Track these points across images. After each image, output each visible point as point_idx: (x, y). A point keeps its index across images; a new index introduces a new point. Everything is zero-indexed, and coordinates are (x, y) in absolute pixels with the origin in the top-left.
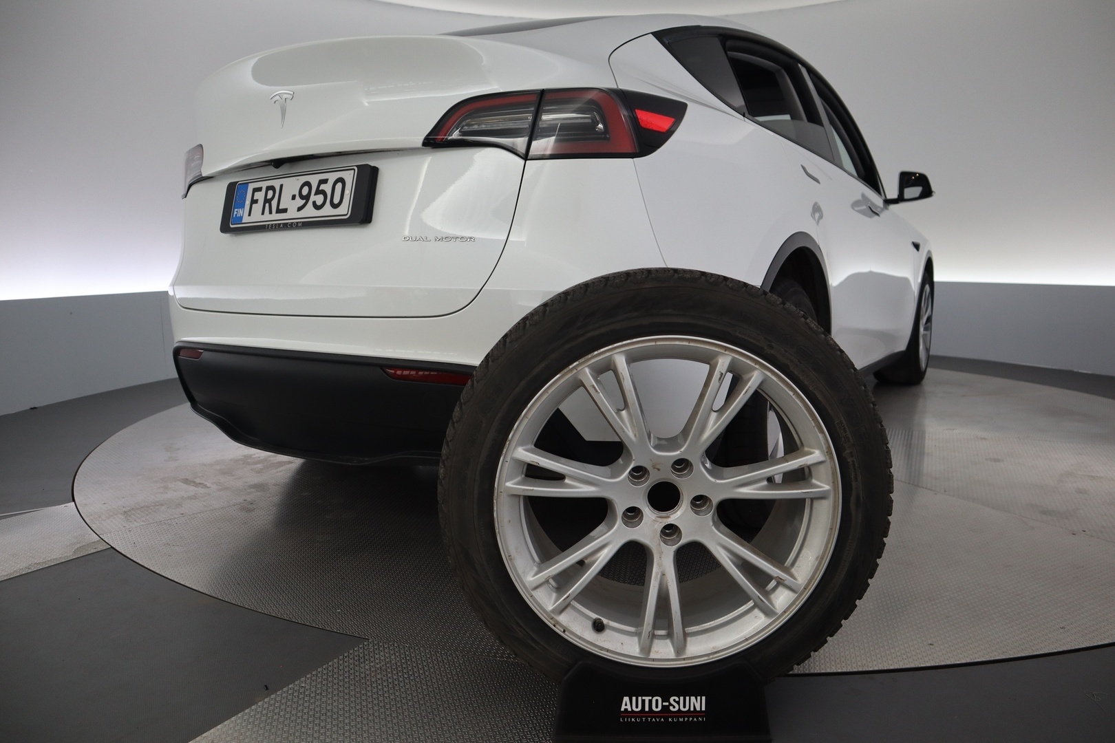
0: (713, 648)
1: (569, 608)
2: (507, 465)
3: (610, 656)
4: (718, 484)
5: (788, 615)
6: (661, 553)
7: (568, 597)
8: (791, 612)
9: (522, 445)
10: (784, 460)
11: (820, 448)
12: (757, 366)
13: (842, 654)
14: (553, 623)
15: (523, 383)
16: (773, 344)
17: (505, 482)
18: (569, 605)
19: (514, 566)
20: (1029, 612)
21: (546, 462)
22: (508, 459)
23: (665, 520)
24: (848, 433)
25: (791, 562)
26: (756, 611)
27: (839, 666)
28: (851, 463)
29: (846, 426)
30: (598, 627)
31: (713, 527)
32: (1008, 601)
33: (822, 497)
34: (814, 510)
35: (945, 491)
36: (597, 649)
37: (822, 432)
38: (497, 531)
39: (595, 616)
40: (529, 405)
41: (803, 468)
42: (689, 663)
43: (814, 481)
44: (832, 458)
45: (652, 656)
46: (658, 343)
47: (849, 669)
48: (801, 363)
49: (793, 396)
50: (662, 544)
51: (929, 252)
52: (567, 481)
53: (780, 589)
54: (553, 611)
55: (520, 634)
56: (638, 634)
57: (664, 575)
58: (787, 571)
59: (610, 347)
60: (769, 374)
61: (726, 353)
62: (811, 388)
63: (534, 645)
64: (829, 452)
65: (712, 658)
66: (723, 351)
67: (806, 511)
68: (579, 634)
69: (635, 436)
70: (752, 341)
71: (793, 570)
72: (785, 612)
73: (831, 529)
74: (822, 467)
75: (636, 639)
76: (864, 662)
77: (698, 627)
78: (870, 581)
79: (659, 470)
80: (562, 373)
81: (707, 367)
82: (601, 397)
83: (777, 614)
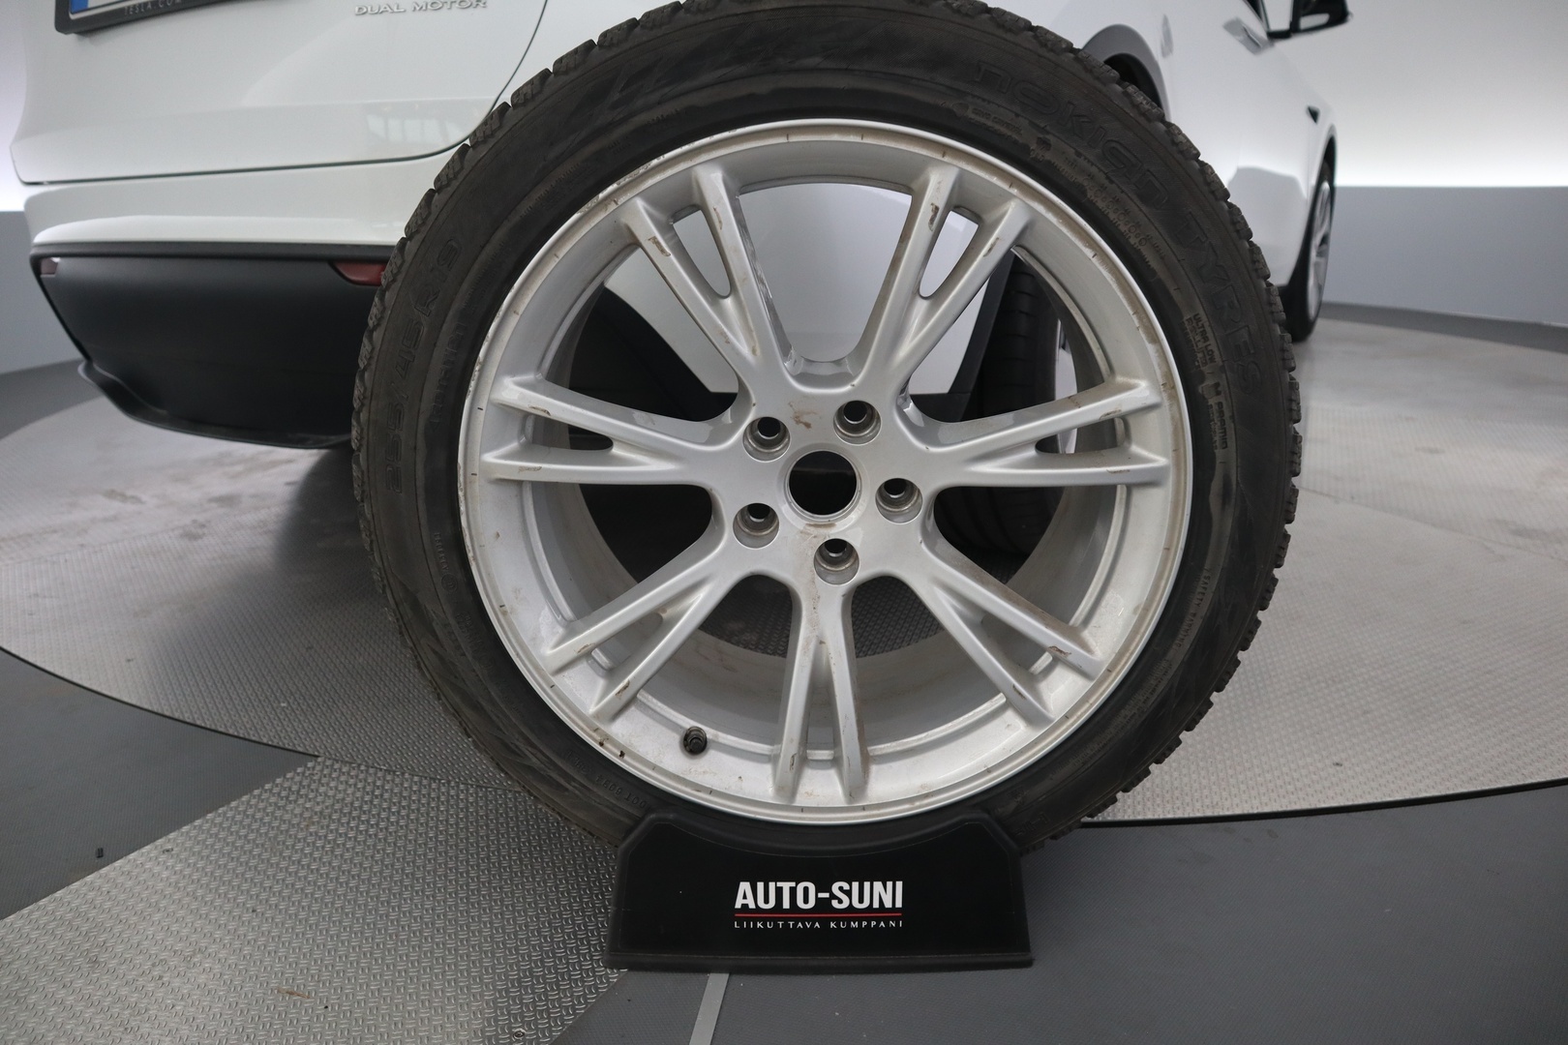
0: (923, 787)
1: (633, 708)
2: (481, 416)
3: (716, 803)
4: (934, 455)
5: (1072, 725)
6: (816, 599)
7: (625, 688)
8: (1079, 718)
9: (513, 372)
10: (1073, 402)
11: (1150, 376)
12: (1015, 191)
13: (1176, 784)
14: (599, 738)
15: (500, 234)
16: (1048, 137)
17: (481, 453)
18: (632, 700)
19: (511, 625)
20: (1509, 703)
21: (564, 409)
22: (483, 404)
23: (823, 531)
24: (1212, 341)
25: (1082, 617)
26: (1010, 715)
27: (1169, 807)
28: (1215, 408)
29: (1206, 324)
30: (695, 744)
31: (923, 546)
32: (1471, 683)
33: (1150, 481)
34: (1133, 510)
35: (1353, 498)
36: (688, 790)
37: (1155, 340)
38: (470, 555)
39: (688, 723)
40: (517, 285)
41: (1111, 422)
42: (873, 816)
43: (1135, 449)
44: (1174, 397)
45: (800, 800)
46: (794, 139)
47: (1188, 813)
48: (1112, 182)
49: (1094, 260)
50: (818, 579)
51: (1332, 128)
52: (616, 450)
53: (1060, 672)
54: (598, 715)
55: (534, 760)
56: (772, 759)
57: (821, 642)
58: (1073, 634)
59: (686, 148)
60: (1040, 208)
61: (946, 159)
62: (1133, 241)
63: (562, 781)
64: (1169, 385)
65: (920, 807)
66: (938, 156)
67: (1116, 513)
68: (652, 760)
69: (754, 351)
70: (1003, 130)
71: (1086, 634)
72: (1067, 717)
73: (1167, 549)
74: (1153, 416)
75: (768, 768)
76: (1216, 799)
77: (894, 744)
78: (1241, 655)
79: (808, 425)
80: (585, 209)
81: (906, 200)
82: (673, 264)
83: (1050, 721)
